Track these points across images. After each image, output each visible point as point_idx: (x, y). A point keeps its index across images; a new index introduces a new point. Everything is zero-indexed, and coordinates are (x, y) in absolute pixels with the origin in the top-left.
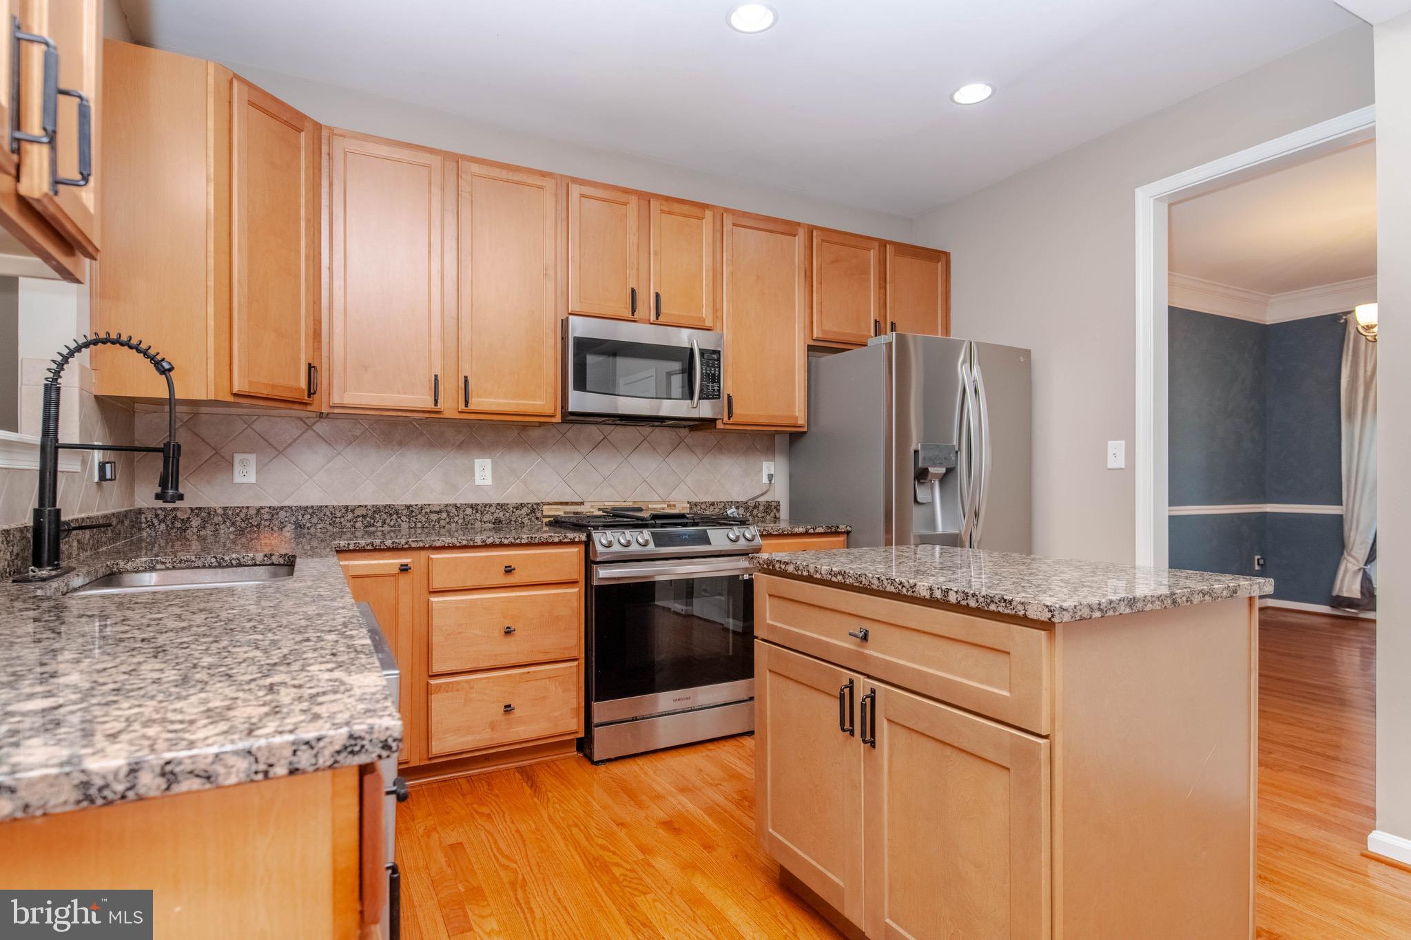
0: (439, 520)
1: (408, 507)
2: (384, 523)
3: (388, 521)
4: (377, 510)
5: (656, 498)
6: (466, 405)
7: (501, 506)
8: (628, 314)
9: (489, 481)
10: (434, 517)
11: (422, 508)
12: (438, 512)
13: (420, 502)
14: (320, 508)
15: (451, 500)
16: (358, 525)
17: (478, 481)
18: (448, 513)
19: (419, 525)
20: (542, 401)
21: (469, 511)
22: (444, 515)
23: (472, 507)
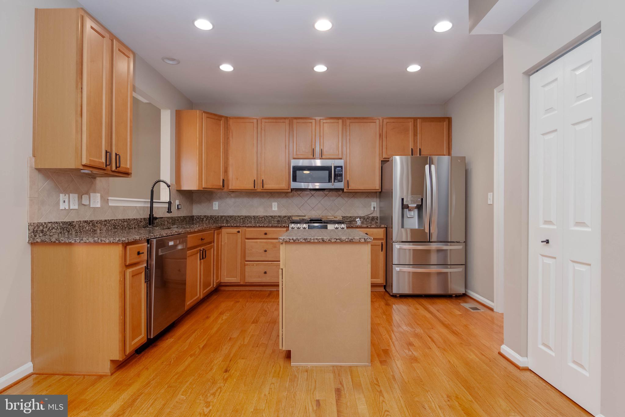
0: (262, 220)
1: (254, 216)
2: (248, 220)
3: (249, 220)
4: (246, 217)
5: (330, 215)
6: (263, 188)
7: (279, 216)
8: (312, 157)
9: (276, 209)
10: (261, 219)
11: (257, 217)
12: (262, 218)
13: (257, 215)
14: (232, 216)
15: (265, 215)
16: (241, 221)
17: (273, 209)
18: (265, 218)
19: (257, 221)
20: (283, 186)
21: (270, 218)
22: (263, 219)
23: (271, 216)
